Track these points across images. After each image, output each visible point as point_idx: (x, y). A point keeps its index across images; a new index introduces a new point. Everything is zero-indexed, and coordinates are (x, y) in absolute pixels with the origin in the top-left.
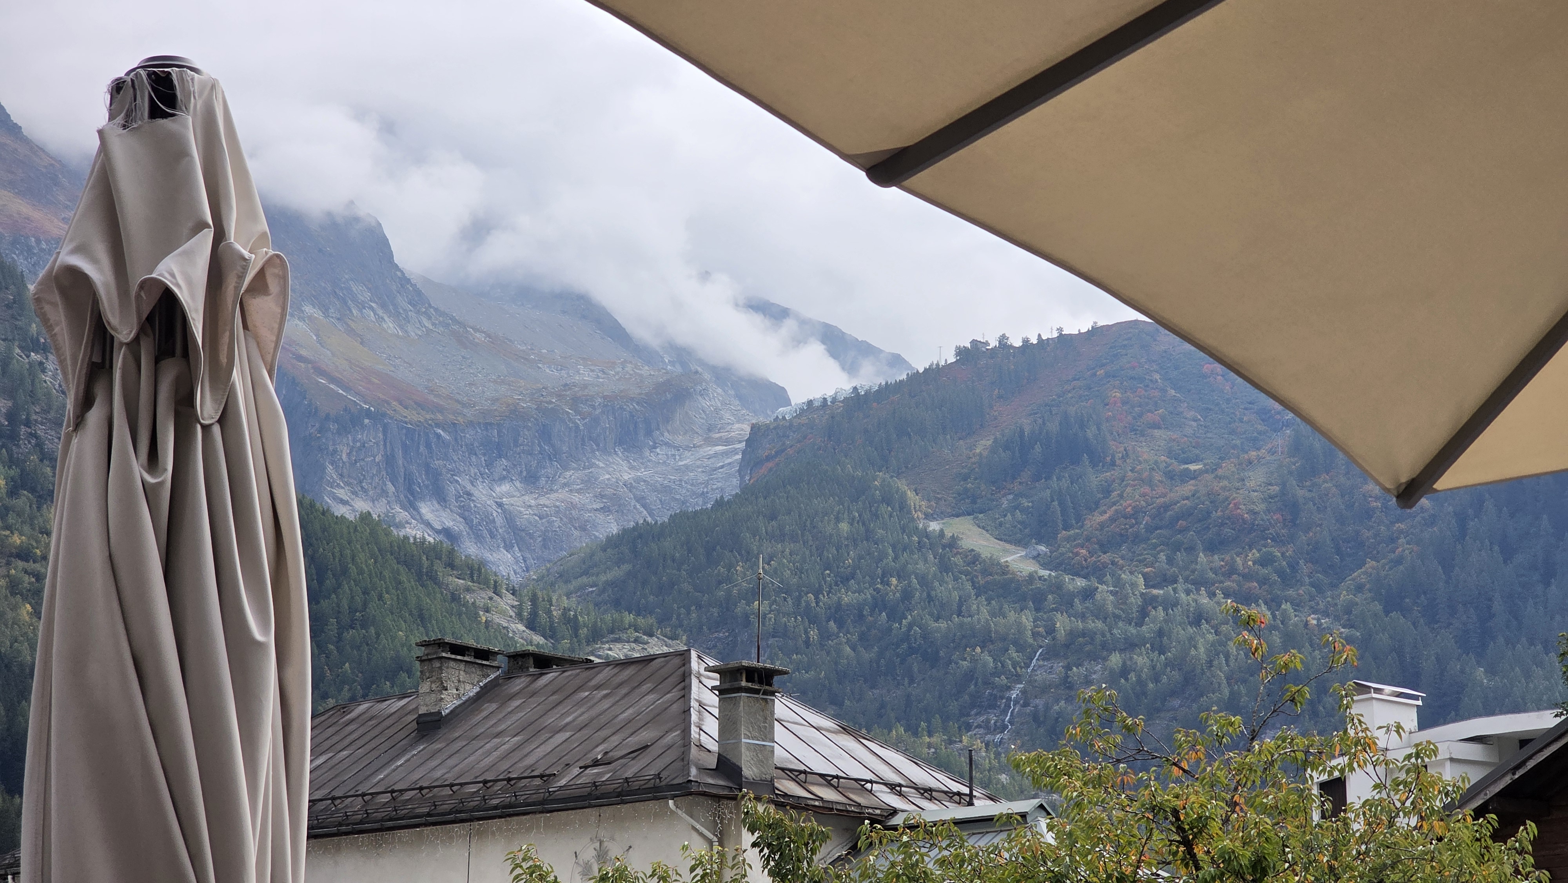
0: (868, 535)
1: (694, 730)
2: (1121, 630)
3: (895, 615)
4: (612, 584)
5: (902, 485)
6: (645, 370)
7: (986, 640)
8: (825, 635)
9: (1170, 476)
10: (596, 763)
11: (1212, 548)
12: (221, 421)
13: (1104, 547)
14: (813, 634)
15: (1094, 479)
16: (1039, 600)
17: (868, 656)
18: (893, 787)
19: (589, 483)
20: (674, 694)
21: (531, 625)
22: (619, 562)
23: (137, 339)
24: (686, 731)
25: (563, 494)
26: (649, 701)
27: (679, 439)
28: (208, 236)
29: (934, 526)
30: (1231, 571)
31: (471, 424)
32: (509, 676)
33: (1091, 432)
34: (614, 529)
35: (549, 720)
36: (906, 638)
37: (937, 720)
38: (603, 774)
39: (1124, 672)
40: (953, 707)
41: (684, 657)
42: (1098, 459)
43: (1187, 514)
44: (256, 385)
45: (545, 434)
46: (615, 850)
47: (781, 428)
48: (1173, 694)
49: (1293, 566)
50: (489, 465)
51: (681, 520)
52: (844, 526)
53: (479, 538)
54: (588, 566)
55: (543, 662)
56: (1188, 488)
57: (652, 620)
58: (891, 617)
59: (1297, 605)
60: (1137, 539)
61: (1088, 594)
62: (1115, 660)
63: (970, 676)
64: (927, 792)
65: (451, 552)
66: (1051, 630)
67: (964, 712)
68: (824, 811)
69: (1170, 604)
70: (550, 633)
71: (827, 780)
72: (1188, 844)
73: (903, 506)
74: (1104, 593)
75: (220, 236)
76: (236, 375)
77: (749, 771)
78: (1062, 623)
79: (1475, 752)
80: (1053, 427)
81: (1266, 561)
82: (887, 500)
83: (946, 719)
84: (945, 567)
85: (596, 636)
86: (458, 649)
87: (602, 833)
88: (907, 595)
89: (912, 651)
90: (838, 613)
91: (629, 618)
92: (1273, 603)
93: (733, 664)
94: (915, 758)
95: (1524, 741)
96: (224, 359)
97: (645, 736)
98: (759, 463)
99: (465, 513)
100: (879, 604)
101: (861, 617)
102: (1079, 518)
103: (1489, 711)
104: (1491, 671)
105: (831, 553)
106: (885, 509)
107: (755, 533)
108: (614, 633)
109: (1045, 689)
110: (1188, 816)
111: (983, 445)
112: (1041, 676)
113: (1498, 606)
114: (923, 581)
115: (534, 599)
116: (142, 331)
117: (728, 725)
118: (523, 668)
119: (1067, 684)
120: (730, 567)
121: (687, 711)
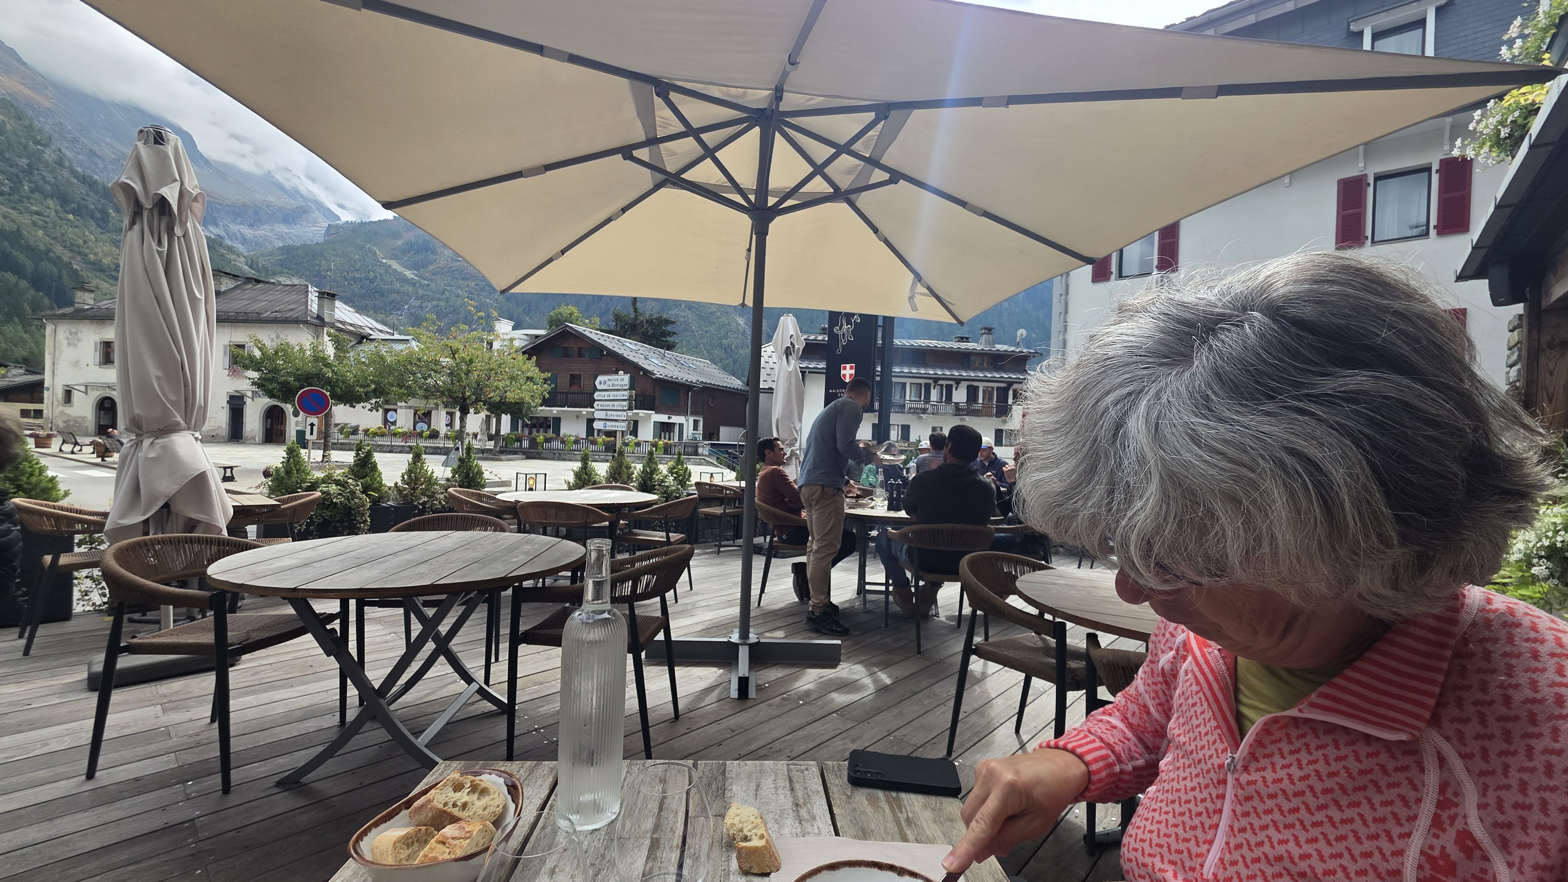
0: (364, 260)
1: (309, 307)
2: (437, 295)
3: (372, 281)
4: (280, 260)
5: (375, 248)
6: (293, 202)
7: (398, 292)
8: (350, 284)
9: (453, 260)
10: (276, 312)
11: (463, 279)
12: (184, 236)
13: (433, 274)
14: (346, 283)
15: (432, 257)
16: (414, 285)
17: (363, 291)
18: (371, 329)
19: (272, 230)
20: (303, 296)
21: (250, 267)
22: (283, 254)
23: (152, 208)
24: (307, 307)
25: (263, 232)
26: (294, 297)
27: (304, 224)
28: (178, 184)
29: (384, 261)
30: (468, 286)
31: (228, 205)
32: (245, 283)
33: (431, 245)
34: (281, 245)
35: (260, 298)
36: (375, 288)
37: (383, 311)
38: (279, 315)
39: (437, 306)
40: (388, 308)
41: (307, 286)
42: (433, 252)
43: (457, 270)
44: (195, 227)
45: (256, 213)
46: (282, 336)
47: (338, 227)
48: (450, 313)
49: (484, 287)
50: (235, 218)
51: (304, 246)
52: (357, 256)
53: (231, 240)
54: (271, 254)
55: (258, 281)
56: (458, 264)
57: (293, 272)
58: (370, 282)
59: (484, 297)
60: (443, 274)
61: (428, 285)
62: (435, 303)
63: (393, 301)
64: (381, 331)
65: (221, 242)
66: (417, 293)
67: (391, 310)
68: (350, 333)
69: (451, 291)
70: (258, 270)
71: (351, 325)
72: (454, 355)
73: (375, 254)
74: (433, 285)
75: (182, 184)
76: (188, 224)
77: (327, 320)
78: (420, 292)
79: (525, 337)
80: (421, 241)
81: (477, 285)
82: (370, 251)
83: (386, 311)
84: (387, 272)
85: (274, 274)
86: (226, 273)
87: (278, 331)
88: (375, 277)
89: (376, 292)
90: (354, 279)
91: (286, 271)
92: (479, 295)
93: (323, 290)
94: (377, 321)
95: (537, 337)
96: (184, 219)
97: (293, 306)
98: (331, 235)
99: (226, 231)
100: (367, 278)
101: (361, 281)
102: (427, 266)
103: (529, 328)
104: (530, 319)
105: (352, 262)
106: (370, 254)
107: (328, 253)
108: (281, 273)
109: (415, 307)
110: (454, 348)
111: (400, 242)
112: (413, 304)
113: (533, 304)
114: (380, 274)
115: (252, 260)
116: (154, 206)
117: (320, 307)
118: (250, 282)
119: (421, 307)
120: (320, 261)
121: (307, 301)
